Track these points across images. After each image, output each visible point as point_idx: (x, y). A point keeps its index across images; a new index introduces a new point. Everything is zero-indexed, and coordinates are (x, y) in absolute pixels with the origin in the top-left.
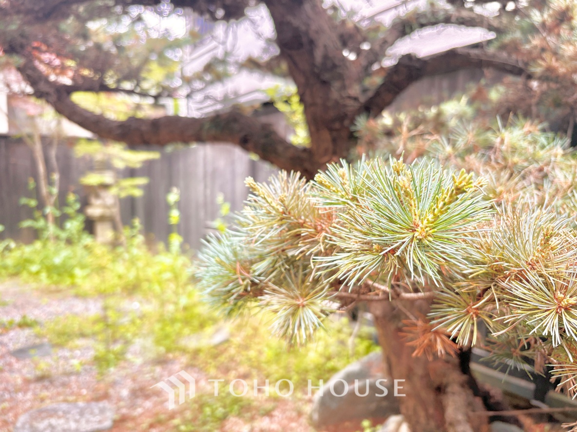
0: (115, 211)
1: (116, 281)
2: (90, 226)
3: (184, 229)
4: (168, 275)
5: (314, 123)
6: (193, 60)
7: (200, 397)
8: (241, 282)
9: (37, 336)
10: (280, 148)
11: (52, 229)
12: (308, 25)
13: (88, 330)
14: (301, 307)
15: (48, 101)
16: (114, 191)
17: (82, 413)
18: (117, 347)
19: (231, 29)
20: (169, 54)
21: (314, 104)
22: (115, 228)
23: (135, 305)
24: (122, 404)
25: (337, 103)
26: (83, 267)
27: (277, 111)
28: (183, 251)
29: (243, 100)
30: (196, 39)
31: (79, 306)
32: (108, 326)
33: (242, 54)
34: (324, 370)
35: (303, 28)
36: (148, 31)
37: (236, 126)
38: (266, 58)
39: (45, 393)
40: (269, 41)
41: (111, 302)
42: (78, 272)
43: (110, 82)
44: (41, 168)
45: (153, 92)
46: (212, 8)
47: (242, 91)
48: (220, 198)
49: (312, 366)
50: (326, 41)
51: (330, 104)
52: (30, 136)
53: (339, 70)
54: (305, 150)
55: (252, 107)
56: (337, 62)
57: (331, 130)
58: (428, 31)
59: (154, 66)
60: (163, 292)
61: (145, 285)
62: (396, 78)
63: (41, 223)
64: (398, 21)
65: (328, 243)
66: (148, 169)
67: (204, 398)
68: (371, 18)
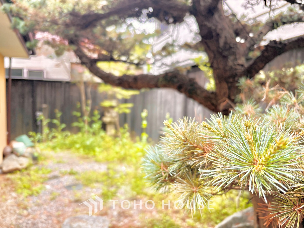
0: (117, 120)
1: (115, 155)
2: (104, 127)
3: (149, 131)
4: (140, 154)
5: (219, 78)
6: (157, 44)
7: (153, 220)
8: (163, 174)
9: (77, 180)
10: (199, 92)
11: (86, 127)
12: (216, 26)
13: (100, 179)
14: (195, 192)
15: (87, 67)
16: (116, 110)
17: (94, 221)
18: (113, 189)
19: (176, 28)
20: (145, 42)
21: (218, 68)
22: (116, 128)
23: (123, 168)
24: (113, 219)
25: (231, 68)
26: (99, 147)
27: (199, 70)
28: (148, 141)
29: (181, 64)
30: (159, 33)
31: (96, 167)
32: (109, 178)
33: (181, 41)
34: (221, 214)
35: (213, 28)
36: (135, 30)
37: (175, 80)
38: (194, 42)
39: (78, 209)
40: (196, 34)
41: (111, 166)
42: (97, 149)
43: (116, 57)
44: (83, 98)
45: (136, 62)
46: (167, 18)
47: (181, 60)
48: (168, 115)
49: (214, 211)
50: (227, 33)
51: (227, 68)
52: (79, 82)
53: (233, 50)
54: (212, 93)
55: (186, 68)
56: (232, 46)
57: (227, 82)
58: (287, 26)
59: (137, 48)
60: (137, 162)
61: (129, 158)
62: (266, 54)
63: (81, 124)
64: (269, 21)
65: (209, 161)
66: (133, 99)
67: (155, 221)
68: (255, 19)
